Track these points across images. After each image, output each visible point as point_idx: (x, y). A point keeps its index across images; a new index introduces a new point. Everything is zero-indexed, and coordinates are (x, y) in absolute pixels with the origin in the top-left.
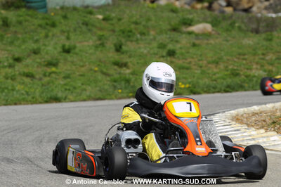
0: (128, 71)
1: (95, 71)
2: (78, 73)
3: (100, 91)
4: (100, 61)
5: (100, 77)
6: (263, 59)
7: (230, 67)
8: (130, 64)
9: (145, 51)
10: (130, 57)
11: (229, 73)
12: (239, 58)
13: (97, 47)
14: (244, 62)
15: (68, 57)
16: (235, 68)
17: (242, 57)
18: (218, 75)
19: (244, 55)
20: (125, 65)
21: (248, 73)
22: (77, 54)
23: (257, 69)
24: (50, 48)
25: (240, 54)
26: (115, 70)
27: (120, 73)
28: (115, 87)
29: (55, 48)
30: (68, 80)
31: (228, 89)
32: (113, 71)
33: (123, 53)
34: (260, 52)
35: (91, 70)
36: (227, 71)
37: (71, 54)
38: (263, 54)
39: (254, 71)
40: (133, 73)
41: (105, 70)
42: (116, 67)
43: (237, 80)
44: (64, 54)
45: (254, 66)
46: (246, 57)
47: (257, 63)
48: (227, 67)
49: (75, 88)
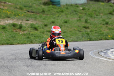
0: (89, 30)
1: (76, 30)
2: (69, 31)
3: (77, 38)
4: (78, 26)
5: (78, 32)
8: (90, 27)
9: (97, 22)
10: (90, 24)
13: (78, 20)
20: (88, 28)
24: (59, 21)
27: (85, 31)
28: (83, 36)
29: (61, 21)
30: (65, 34)
32: (83, 30)
33: (88, 23)
35: (74, 30)
37: (67, 23)
40: (91, 31)
41: (79, 30)
42: (84, 29)
44: (64, 23)
49: (67, 37)
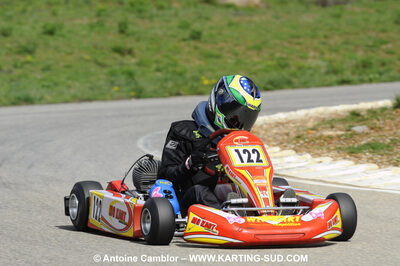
6: (324, 43)
7: (278, 55)
11: (274, 63)
12: (290, 43)
14: (298, 47)
15: (51, 40)
16: (284, 56)
17: (295, 40)
18: (259, 67)
19: (298, 37)
21: (301, 63)
22: (63, 36)
23: (314, 58)
25: (293, 37)
26: (115, 59)
31: (269, 86)
34: (321, 34)
36: (272, 60)
38: (326, 37)
39: (310, 61)
43: (285, 73)
45: (312, 54)
46: (301, 40)
47: (315, 49)
48: (272, 55)
